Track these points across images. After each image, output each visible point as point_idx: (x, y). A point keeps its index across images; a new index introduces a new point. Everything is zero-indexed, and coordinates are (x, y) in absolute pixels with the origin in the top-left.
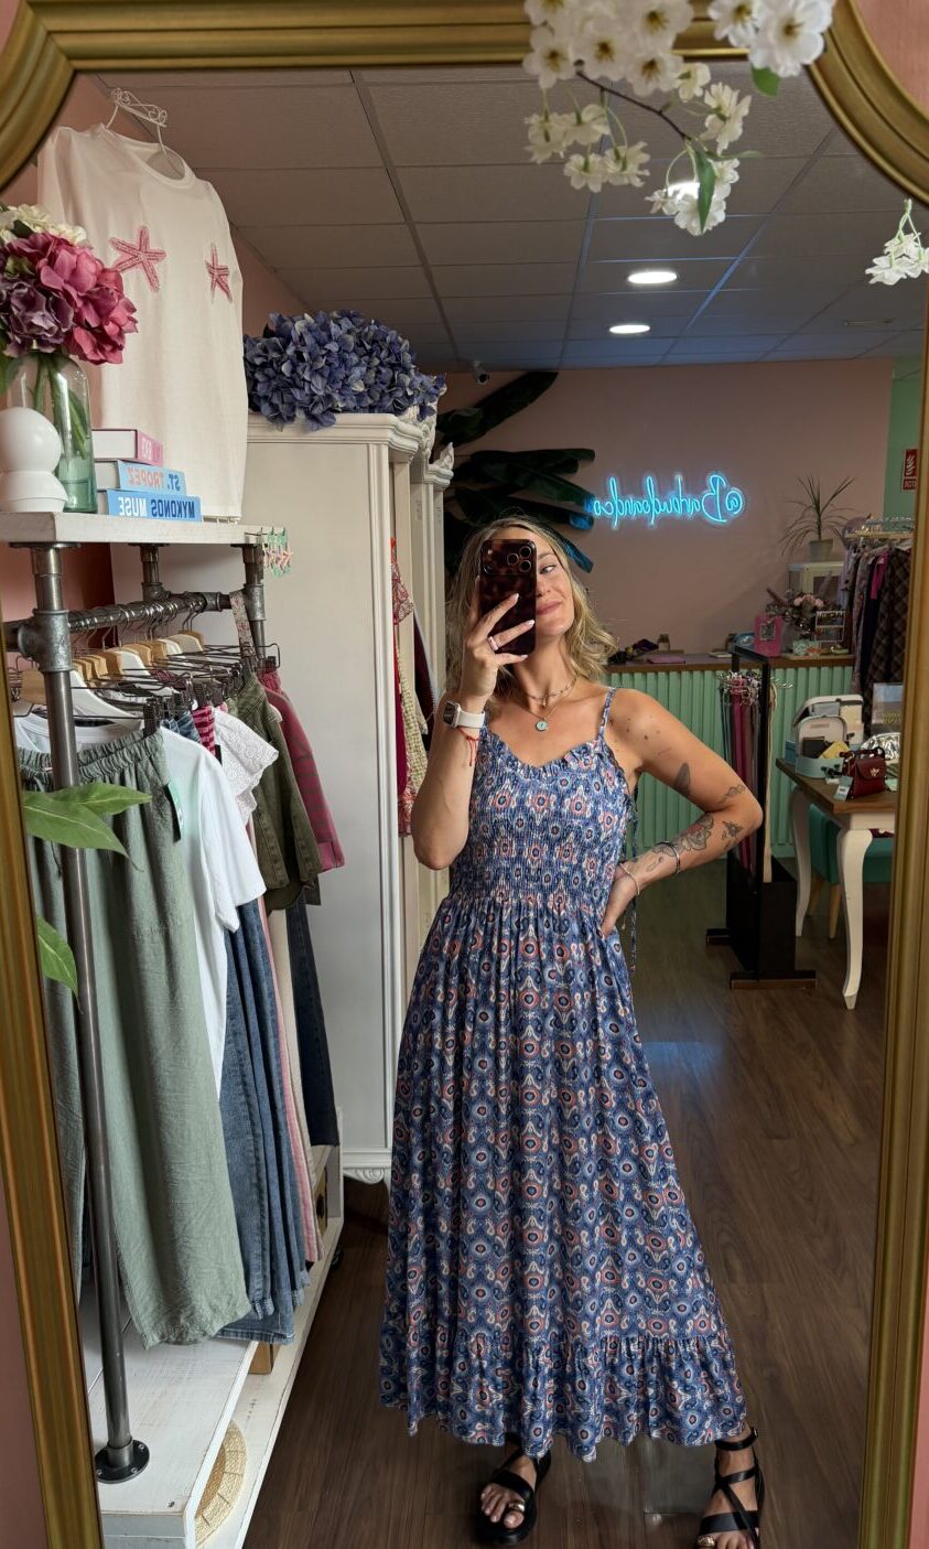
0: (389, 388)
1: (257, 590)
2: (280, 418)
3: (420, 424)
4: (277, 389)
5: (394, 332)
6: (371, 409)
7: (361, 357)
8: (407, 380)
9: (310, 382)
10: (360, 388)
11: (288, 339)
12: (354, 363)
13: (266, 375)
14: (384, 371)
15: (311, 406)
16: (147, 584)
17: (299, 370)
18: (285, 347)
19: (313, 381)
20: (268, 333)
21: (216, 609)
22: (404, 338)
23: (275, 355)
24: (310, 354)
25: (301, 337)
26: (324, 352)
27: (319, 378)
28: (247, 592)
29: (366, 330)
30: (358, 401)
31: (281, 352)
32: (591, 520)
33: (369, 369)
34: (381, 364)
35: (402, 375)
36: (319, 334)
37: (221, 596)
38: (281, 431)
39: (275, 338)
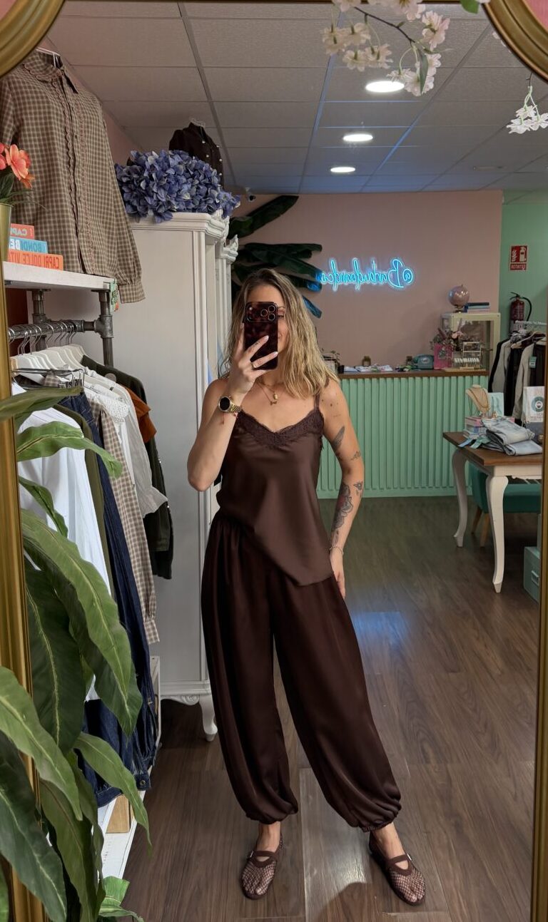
0: (204, 198)
1: (107, 318)
2: (137, 214)
3: (222, 221)
4: (137, 196)
5: (208, 165)
6: (194, 210)
8: (216, 194)
9: (157, 193)
10: (187, 197)
11: (143, 167)
12: (184, 182)
13: (130, 189)
14: (201, 187)
15: (157, 208)
17: (151, 185)
18: (142, 172)
19: (159, 193)
20: (130, 163)
21: (82, 331)
22: (213, 168)
23: (135, 176)
24: (156, 176)
25: (152, 166)
26: (166, 175)
27: (162, 191)
29: (191, 162)
30: (186, 205)
31: (140, 174)
32: (320, 286)
33: (192, 186)
34: (200, 183)
35: (213, 190)
36: (163, 164)
37: (84, 322)
38: (138, 222)
39: (135, 166)
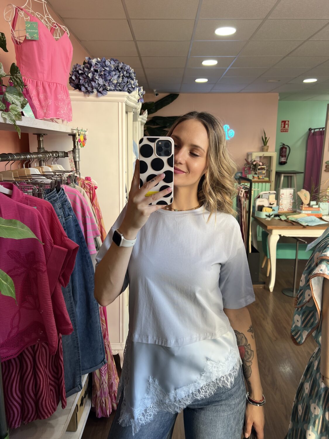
0: (126, 84)
1: (77, 151)
2: (88, 92)
4: (87, 81)
5: (128, 66)
7: (116, 73)
8: (132, 82)
11: (92, 65)
12: (114, 74)
13: (84, 77)
14: (124, 78)
15: (99, 88)
16: (39, 148)
17: (95, 76)
18: (91, 67)
19: (99, 79)
20: (84, 63)
21: (63, 157)
23: (86, 70)
25: (96, 64)
27: (101, 78)
28: (74, 151)
29: (120, 65)
30: (115, 87)
31: (89, 68)
33: (119, 77)
34: (123, 75)
35: (131, 80)
37: (65, 152)
39: (87, 64)
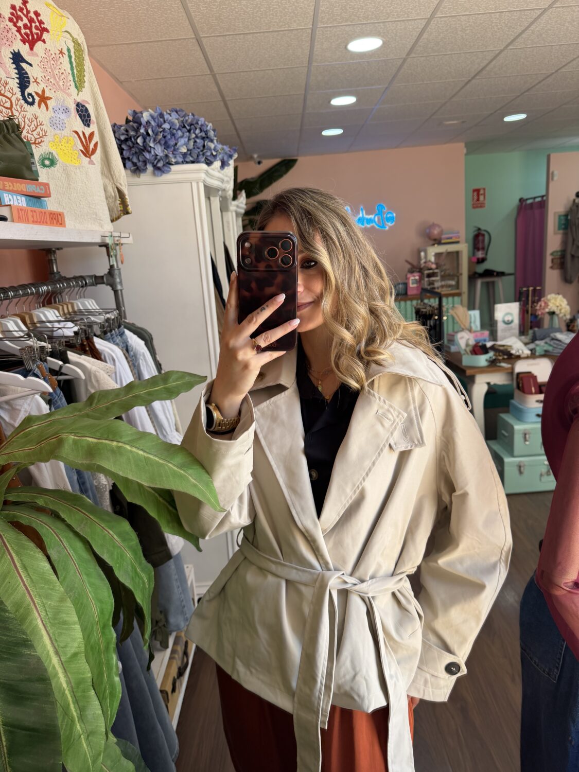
0: (202, 151)
1: (116, 273)
2: (138, 170)
3: (223, 172)
4: (136, 152)
5: (204, 119)
6: (193, 162)
7: (183, 133)
8: (212, 146)
9: (154, 148)
10: (184, 150)
11: (140, 124)
12: (179, 135)
13: (129, 146)
14: (198, 141)
15: (155, 162)
17: (147, 141)
18: (138, 128)
19: (156, 148)
20: (127, 121)
21: (94, 285)
22: (209, 122)
23: (132, 133)
24: (153, 131)
25: (148, 122)
26: (161, 130)
27: (158, 144)
29: (187, 118)
30: (184, 158)
31: (137, 130)
33: (189, 140)
34: (197, 137)
35: (209, 143)
36: (158, 120)
37: (96, 277)
38: (139, 177)
39: (131, 123)
